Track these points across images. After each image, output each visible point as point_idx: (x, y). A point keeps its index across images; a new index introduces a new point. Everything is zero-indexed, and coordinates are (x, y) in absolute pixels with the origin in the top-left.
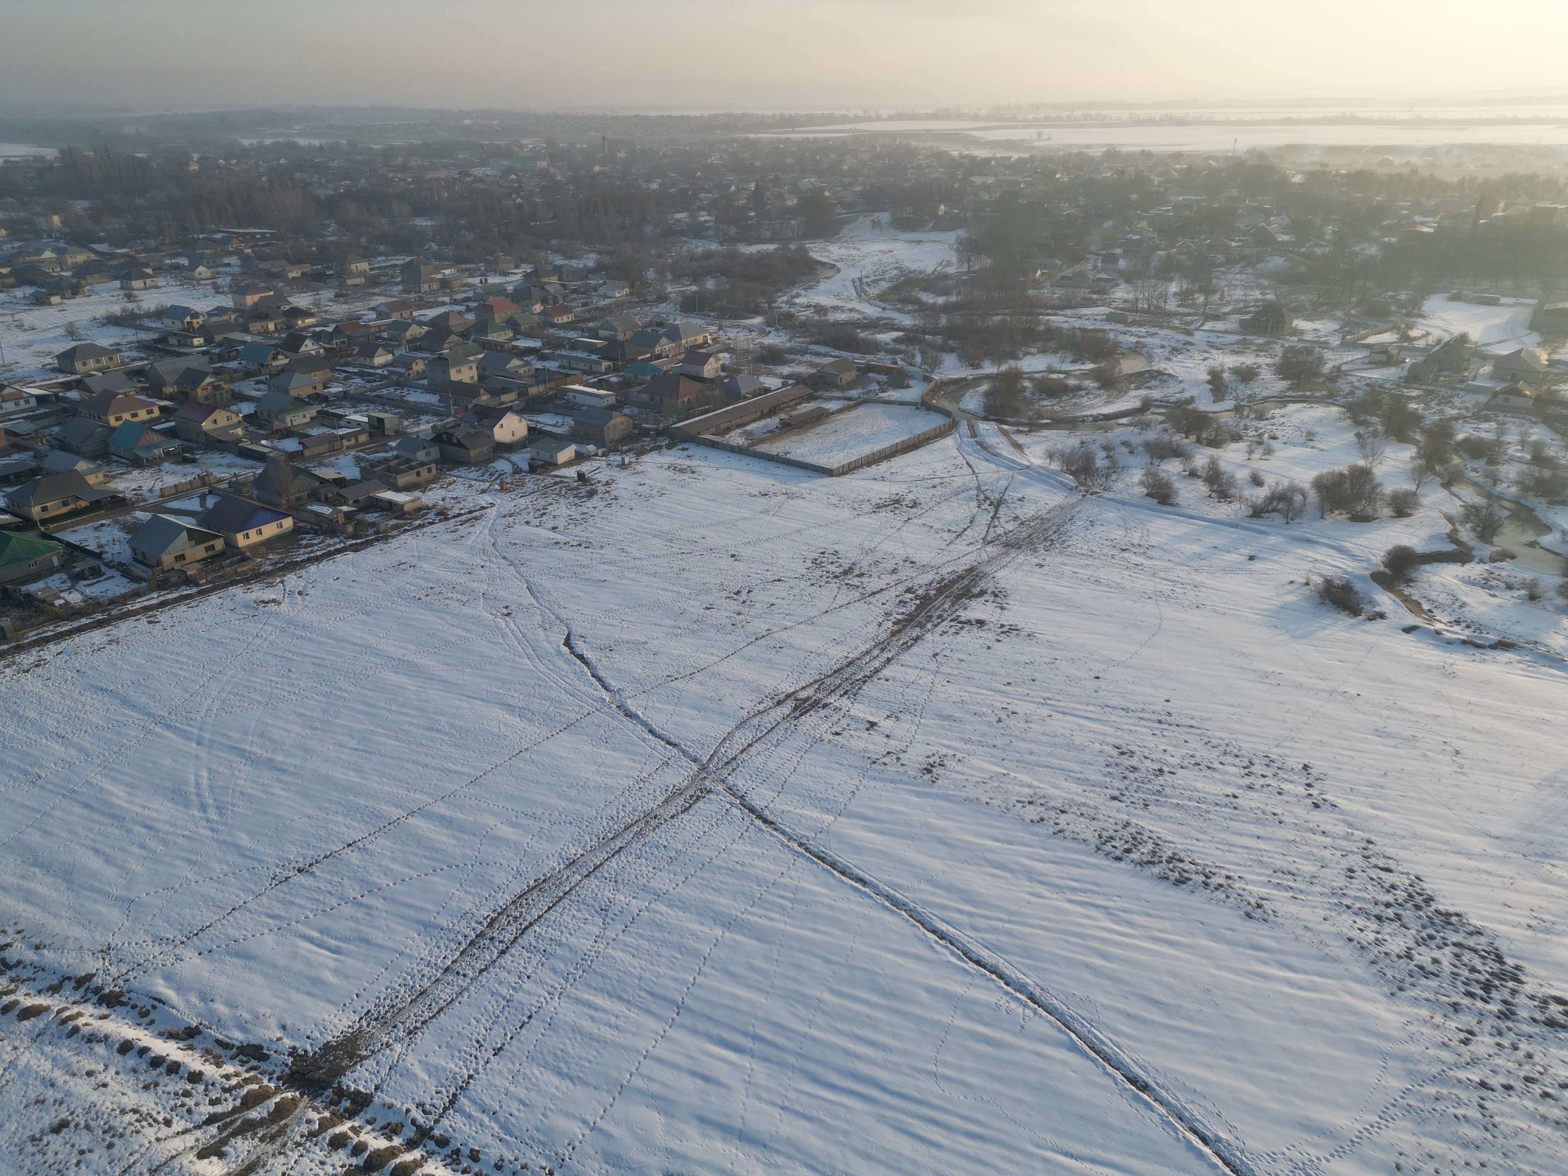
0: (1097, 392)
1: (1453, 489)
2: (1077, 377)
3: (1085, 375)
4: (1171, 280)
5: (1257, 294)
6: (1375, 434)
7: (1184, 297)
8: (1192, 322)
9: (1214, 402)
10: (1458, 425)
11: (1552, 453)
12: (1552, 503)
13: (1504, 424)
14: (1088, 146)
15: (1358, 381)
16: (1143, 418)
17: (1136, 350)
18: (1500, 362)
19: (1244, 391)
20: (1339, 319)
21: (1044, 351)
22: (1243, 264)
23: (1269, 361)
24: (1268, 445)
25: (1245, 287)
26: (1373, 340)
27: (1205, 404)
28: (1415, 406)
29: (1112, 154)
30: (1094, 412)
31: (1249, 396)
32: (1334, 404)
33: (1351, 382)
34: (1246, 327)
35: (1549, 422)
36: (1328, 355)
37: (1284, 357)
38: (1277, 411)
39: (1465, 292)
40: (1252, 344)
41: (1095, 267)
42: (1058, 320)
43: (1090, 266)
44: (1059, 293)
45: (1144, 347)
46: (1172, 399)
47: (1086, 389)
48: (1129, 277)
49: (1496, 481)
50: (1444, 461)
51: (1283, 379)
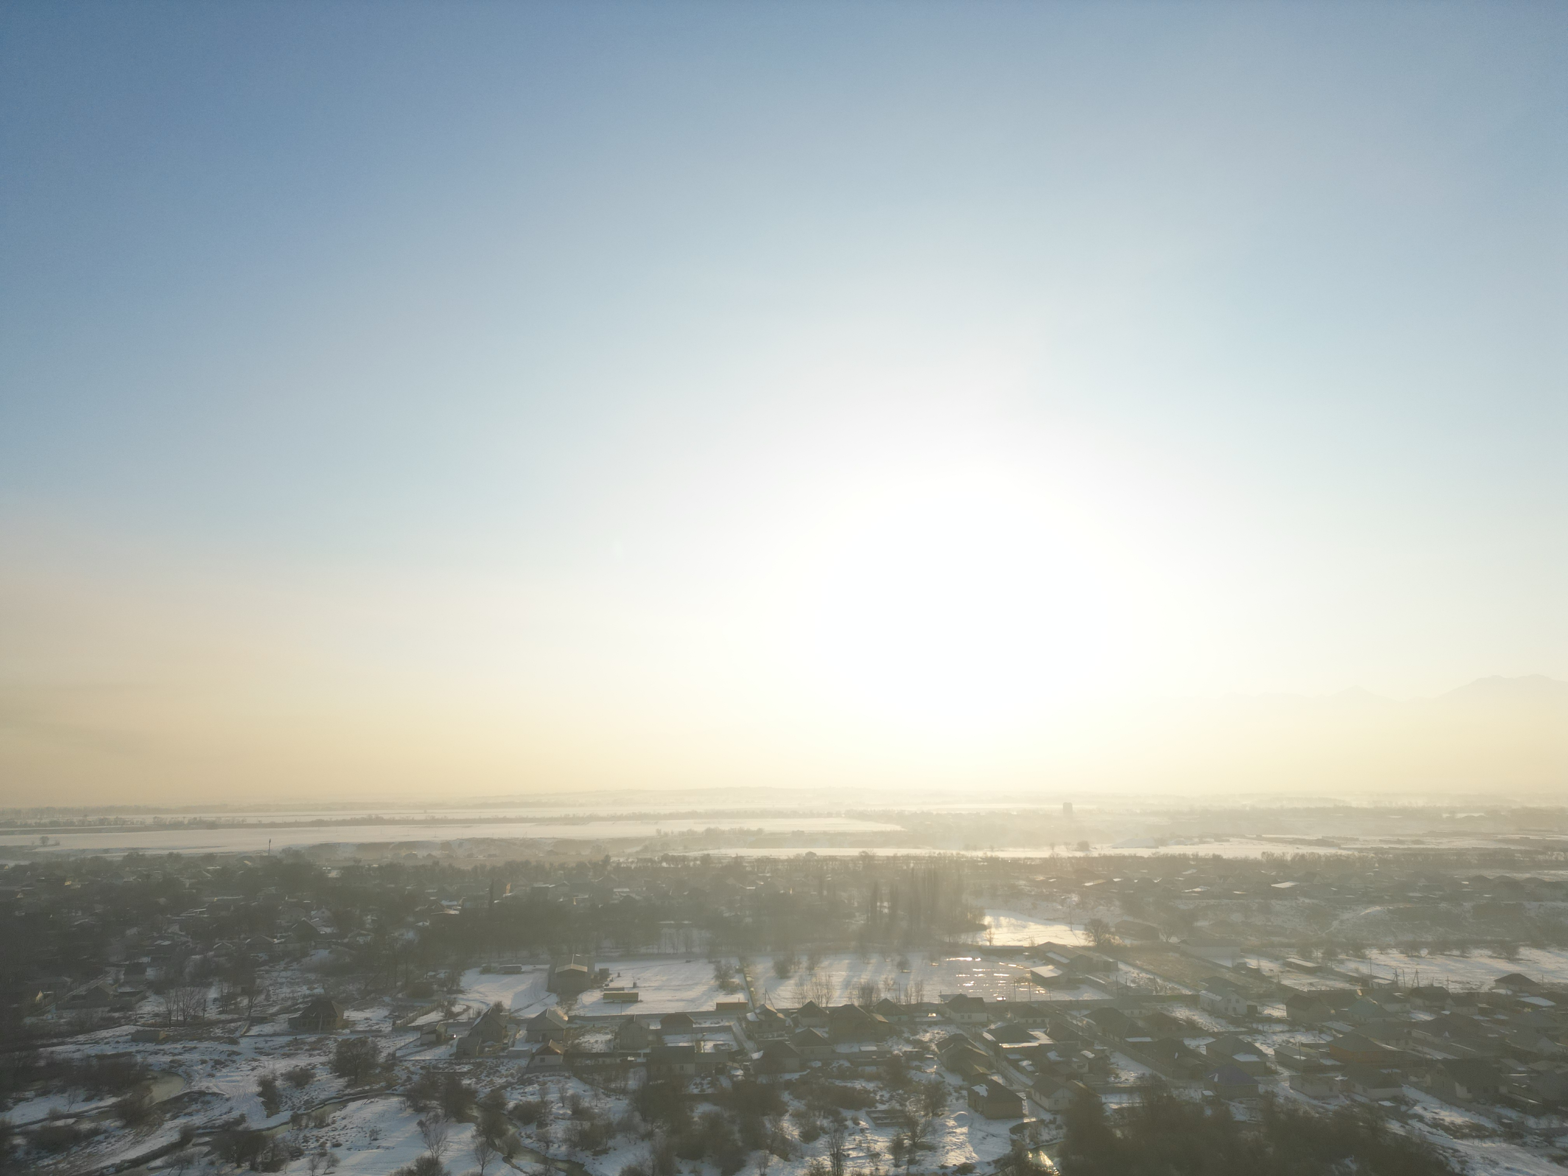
0: (121, 1132)
1: (514, 1161)
2: (92, 1119)
3: (104, 1114)
4: (209, 985)
5: (305, 990)
6: (436, 1119)
7: (225, 1002)
8: (236, 1029)
9: (268, 1117)
10: (507, 1093)
11: (587, 1105)
12: (596, 1154)
13: (545, 1084)
14: (106, 851)
15: (414, 1065)
16: (182, 1154)
17: (171, 1071)
18: (531, 1024)
19: (300, 1097)
20: (388, 1005)
21: (44, 1093)
22: (286, 960)
23: (323, 1059)
24: (332, 1155)
25: (291, 984)
26: (422, 1021)
27: (257, 1122)
28: (468, 1082)
29: (134, 858)
30: (117, 1160)
31: (306, 1102)
32: (393, 1095)
33: (407, 1068)
34: (297, 1026)
35: (579, 1074)
36: (382, 1043)
37: (339, 1053)
38: (338, 1113)
39: (493, 965)
40: (304, 1043)
41: (116, 981)
42: (66, 1050)
43: (110, 980)
44: (68, 1016)
45: (181, 1066)
46: (218, 1122)
47: (105, 1131)
48: (159, 988)
49: (548, 1143)
50: (501, 1134)
51: (339, 1077)
